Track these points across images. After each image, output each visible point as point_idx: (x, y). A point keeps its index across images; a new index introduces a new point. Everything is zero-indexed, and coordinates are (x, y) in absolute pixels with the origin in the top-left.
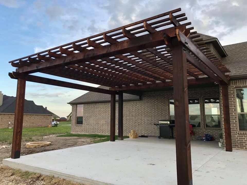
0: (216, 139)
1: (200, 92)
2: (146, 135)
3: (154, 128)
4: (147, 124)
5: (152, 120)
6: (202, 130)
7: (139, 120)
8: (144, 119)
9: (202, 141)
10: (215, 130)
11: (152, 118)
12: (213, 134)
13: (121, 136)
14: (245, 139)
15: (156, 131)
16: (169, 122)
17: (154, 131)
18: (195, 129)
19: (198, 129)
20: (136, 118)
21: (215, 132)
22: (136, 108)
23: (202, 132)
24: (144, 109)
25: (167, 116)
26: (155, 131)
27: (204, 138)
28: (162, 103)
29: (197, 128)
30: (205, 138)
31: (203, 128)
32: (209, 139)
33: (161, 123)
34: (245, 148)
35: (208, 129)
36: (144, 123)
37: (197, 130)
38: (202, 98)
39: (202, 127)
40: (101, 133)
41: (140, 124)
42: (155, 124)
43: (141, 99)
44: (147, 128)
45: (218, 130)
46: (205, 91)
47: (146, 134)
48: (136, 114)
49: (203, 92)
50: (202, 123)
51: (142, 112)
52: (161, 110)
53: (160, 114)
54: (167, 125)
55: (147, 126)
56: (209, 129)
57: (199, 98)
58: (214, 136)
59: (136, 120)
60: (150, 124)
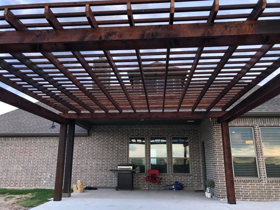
0: (185, 187)
1: (167, 129)
2: (92, 186)
3: (106, 176)
4: (96, 169)
5: (103, 165)
6: (169, 176)
7: (83, 165)
8: (91, 163)
9: (172, 190)
10: (184, 176)
11: (103, 162)
12: (182, 181)
13: (68, 191)
14: (241, 187)
15: (109, 179)
16: (131, 167)
17: (105, 179)
18: (161, 175)
19: (165, 175)
20: (78, 162)
21: (184, 178)
22: (79, 146)
23: (169, 180)
24: (92, 149)
25: (125, 158)
26: (107, 179)
27: (173, 187)
28: (120, 141)
29: (163, 174)
30: (175, 187)
31: (170, 175)
32: (179, 187)
33: (120, 168)
34: (242, 198)
35: (176, 176)
36: (90, 169)
37: (163, 177)
38: (170, 136)
39: (169, 173)
40: (12, 185)
41: (84, 171)
42: (111, 170)
43: (89, 135)
44: (95, 176)
45: (188, 176)
46: (172, 129)
47: (93, 184)
48: (79, 155)
49: (171, 129)
50: (170, 168)
51: (89, 152)
52: (117, 151)
53: (116, 156)
54: (130, 171)
55: (95, 173)
56: (178, 176)
57: (166, 137)
58: (183, 184)
59: (78, 165)
60: (100, 170)
